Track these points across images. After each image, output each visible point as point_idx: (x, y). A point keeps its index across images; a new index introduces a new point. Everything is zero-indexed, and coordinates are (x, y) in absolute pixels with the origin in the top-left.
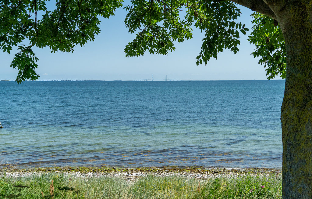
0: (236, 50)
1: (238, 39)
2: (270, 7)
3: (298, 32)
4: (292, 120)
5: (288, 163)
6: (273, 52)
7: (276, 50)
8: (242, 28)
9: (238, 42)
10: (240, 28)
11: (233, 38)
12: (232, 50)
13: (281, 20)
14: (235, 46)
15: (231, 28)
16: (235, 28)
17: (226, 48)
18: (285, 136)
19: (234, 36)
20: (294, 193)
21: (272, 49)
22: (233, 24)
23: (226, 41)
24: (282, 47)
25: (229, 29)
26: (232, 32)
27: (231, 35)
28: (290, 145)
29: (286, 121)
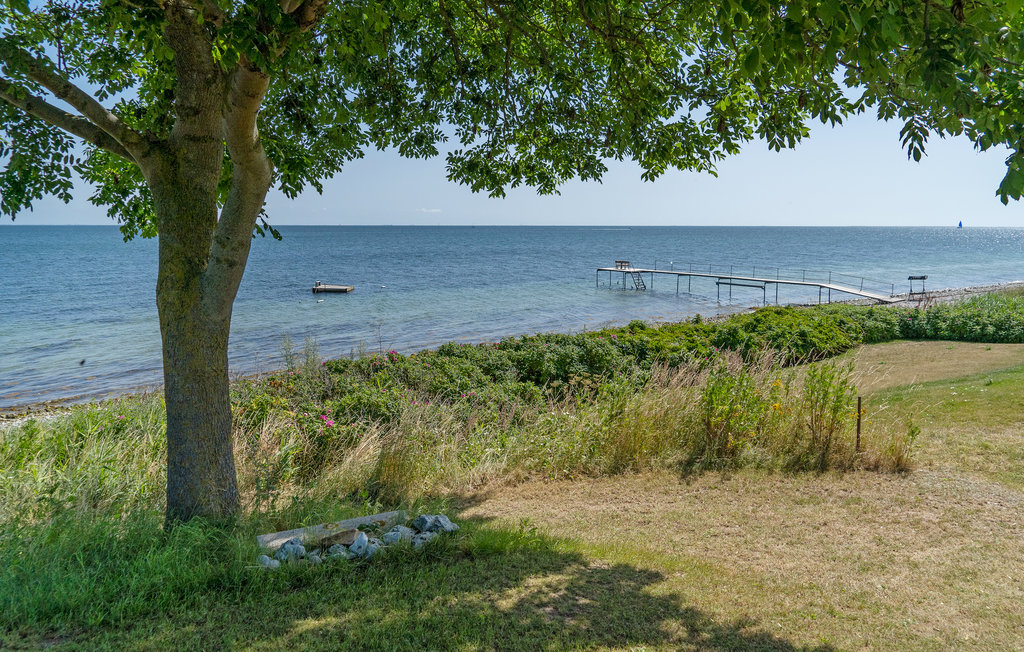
0: (67, 198)
1: (70, 180)
2: (127, 149)
3: (169, 187)
4: (172, 304)
5: (171, 361)
6: (128, 199)
7: (131, 196)
8: (75, 163)
9: (69, 185)
10: (72, 163)
11: (59, 177)
12: (60, 197)
13: (145, 170)
14: (65, 190)
15: (56, 162)
16: (62, 163)
17: (46, 193)
18: (165, 326)
19: (61, 175)
20: (181, 396)
21: (125, 193)
22: (58, 157)
23: (47, 183)
24: (141, 191)
25: (53, 164)
26: (59, 169)
27: (55, 173)
28: (173, 337)
29: (164, 306)
